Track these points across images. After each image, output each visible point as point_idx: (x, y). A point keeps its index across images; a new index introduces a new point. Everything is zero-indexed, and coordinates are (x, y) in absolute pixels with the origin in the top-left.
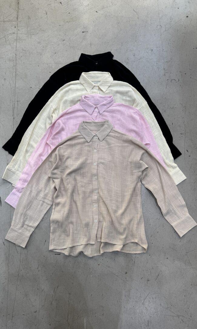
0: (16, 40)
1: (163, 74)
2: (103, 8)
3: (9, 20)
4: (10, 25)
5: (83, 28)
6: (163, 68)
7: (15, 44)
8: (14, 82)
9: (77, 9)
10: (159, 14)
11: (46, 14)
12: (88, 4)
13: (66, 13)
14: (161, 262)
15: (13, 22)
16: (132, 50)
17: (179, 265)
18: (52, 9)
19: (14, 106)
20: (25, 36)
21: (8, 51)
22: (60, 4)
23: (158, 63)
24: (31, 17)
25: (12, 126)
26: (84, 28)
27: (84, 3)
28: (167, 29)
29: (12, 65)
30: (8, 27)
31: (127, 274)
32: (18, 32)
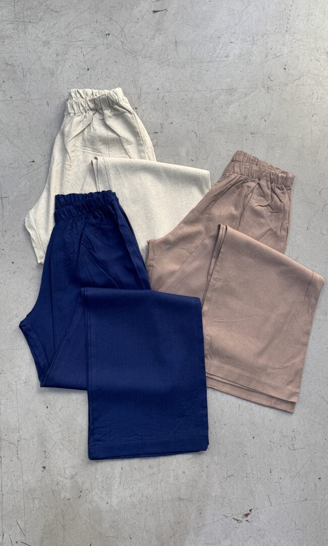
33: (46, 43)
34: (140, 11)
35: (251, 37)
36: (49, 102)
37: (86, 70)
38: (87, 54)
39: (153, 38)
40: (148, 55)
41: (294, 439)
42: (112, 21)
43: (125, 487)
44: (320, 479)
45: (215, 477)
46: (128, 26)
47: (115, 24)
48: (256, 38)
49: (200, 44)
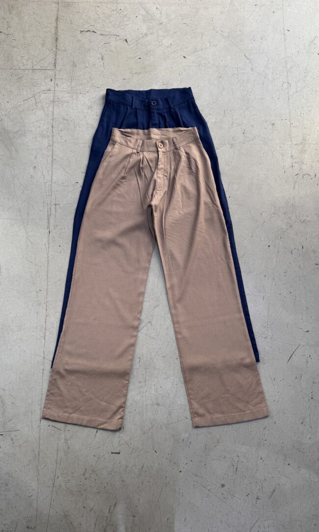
0: (53, 101)
1: (291, 165)
2: (195, 51)
3: (42, 68)
4: (43, 77)
5: (162, 84)
6: (290, 155)
7: (51, 109)
8: (50, 173)
9: (152, 53)
10: (287, 64)
11: (102, 59)
12: (171, 44)
13: (135, 57)
14: (279, 469)
15: (48, 71)
16: (240, 123)
17: (307, 476)
18: (111, 51)
19: (49, 212)
20: (67, 95)
21: (40, 120)
22: (125, 42)
23: (282, 146)
24: (76, 63)
25: (47, 245)
26: (164, 84)
27: (164, 41)
28: (299, 89)
29: (47, 144)
30: (40, 80)
31: (225, 488)
32: (57, 88)
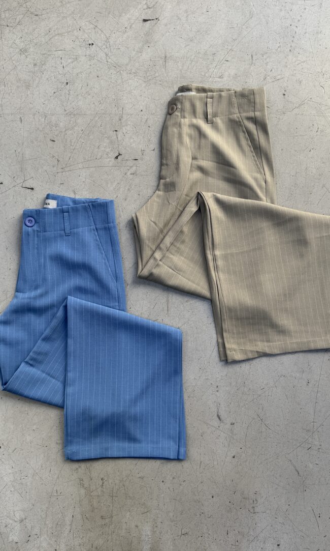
33: (23, 51)
34: (129, 19)
35: (250, 56)
36: (23, 118)
37: (65, 84)
38: (66, 66)
39: (140, 51)
40: (133, 71)
41: (255, 502)
42: (97, 29)
43: (75, 536)
44: (278, 545)
45: (169, 534)
46: (114, 35)
47: (100, 32)
48: (255, 58)
49: (192, 61)
